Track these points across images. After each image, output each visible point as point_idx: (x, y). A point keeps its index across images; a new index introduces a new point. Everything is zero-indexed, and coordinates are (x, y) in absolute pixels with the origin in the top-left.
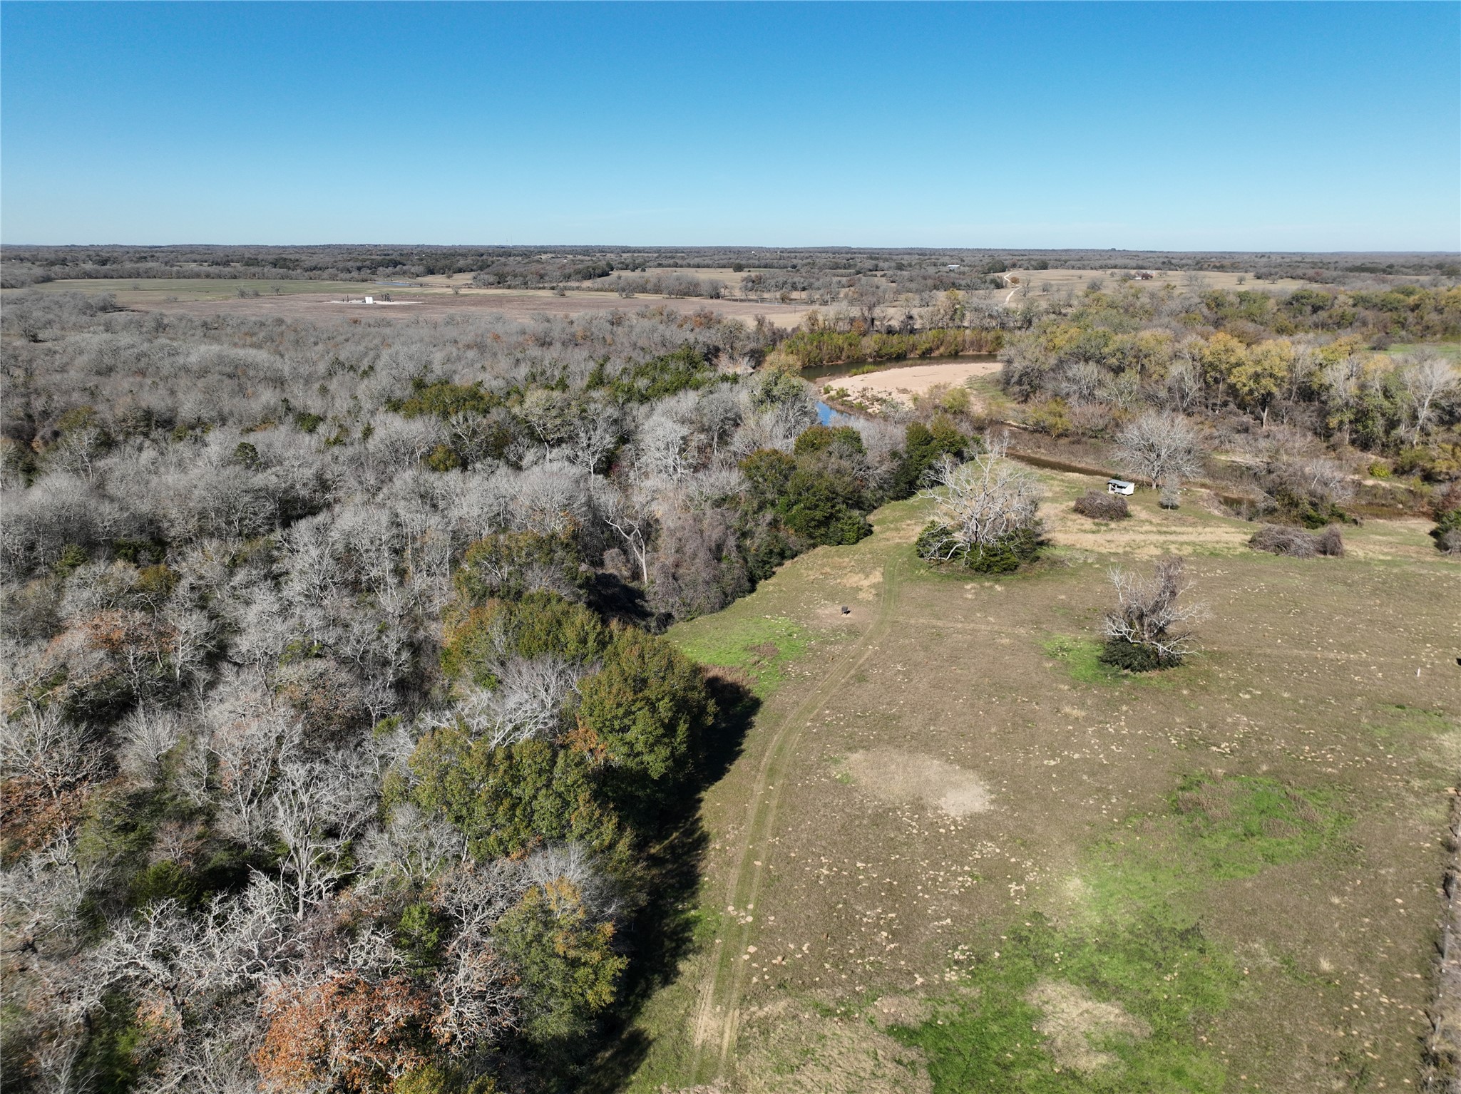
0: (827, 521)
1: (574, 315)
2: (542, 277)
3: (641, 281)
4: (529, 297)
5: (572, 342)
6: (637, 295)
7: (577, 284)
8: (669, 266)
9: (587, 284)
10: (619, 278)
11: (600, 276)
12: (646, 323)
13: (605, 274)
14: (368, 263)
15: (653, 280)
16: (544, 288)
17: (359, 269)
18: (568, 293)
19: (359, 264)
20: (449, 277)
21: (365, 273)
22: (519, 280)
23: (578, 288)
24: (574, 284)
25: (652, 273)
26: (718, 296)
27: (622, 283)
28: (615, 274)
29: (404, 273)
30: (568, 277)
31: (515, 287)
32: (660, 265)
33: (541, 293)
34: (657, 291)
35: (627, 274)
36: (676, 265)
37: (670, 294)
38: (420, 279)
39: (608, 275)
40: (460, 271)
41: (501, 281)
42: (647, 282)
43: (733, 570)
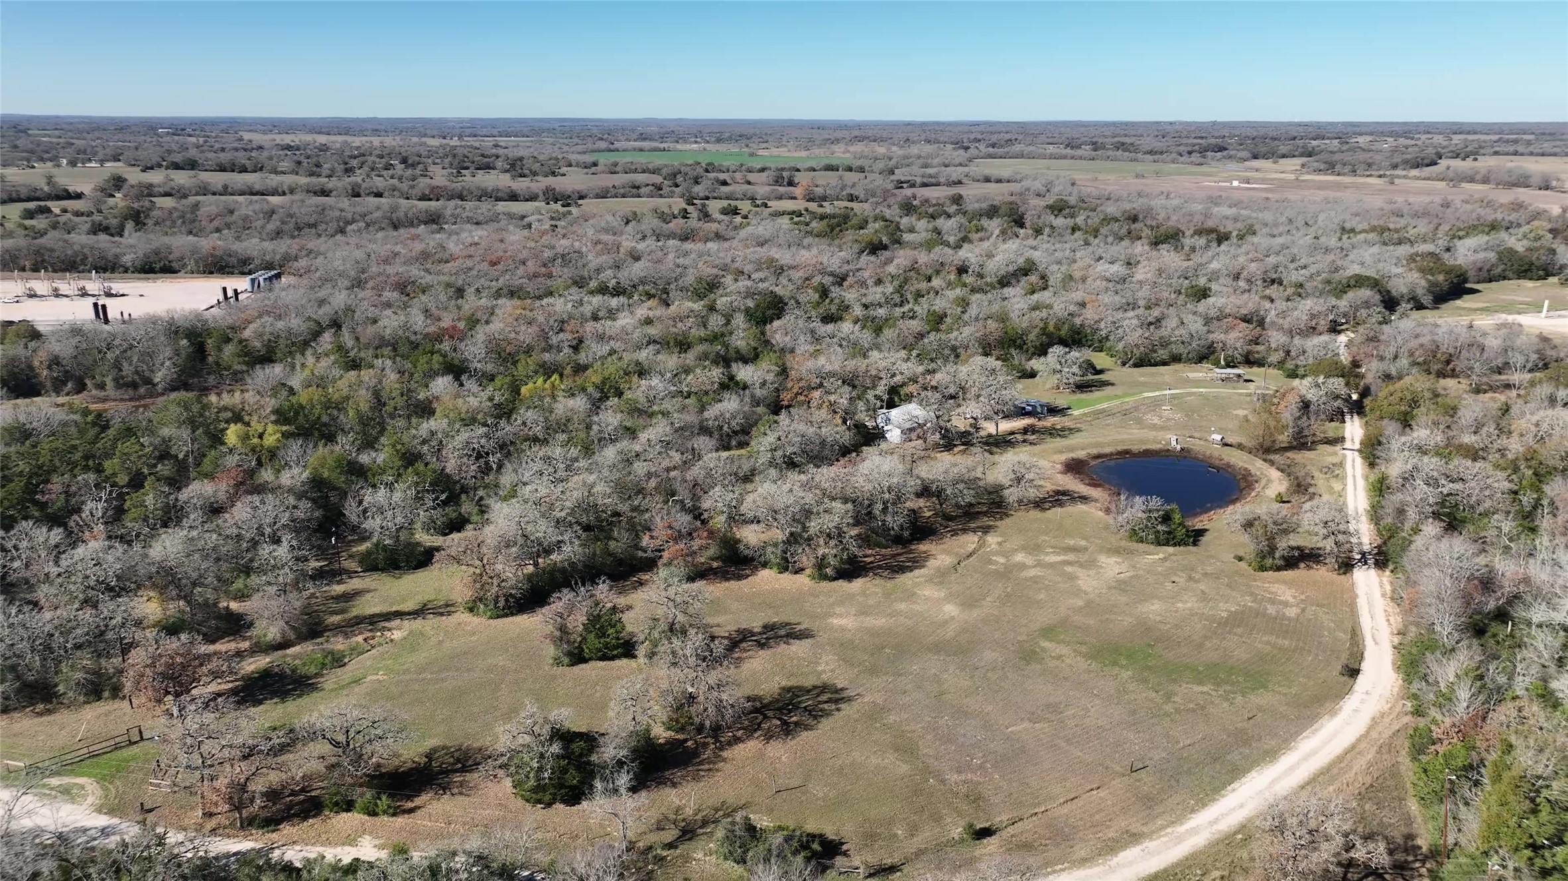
0: (1526, 271)
1: (1411, 200)
2: (1369, 165)
3: (1470, 173)
4: (1362, 184)
5: (1416, 215)
6: (1463, 185)
7: (1404, 173)
8: (1507, 154)
9: (1414, 172)
10: (1448, 168)
11: (1428, 165)
12: (1469, 207)
13: (1434, 163)
14: (1197, 148)
15: (1483, 172)
16: (1370, 176)
17: (1190, 153)
18: (1397, 181)
19: (1190, 149)
20: (1275, 162)
21: (1195, 157)
22: (1347, 169)
23: (1405, 177)
24: (1399, 172)
25: (1486, 163)
26: (1547, 188)
27: (1451, 174)
28: (1444, 163)
29: (1230, 157)
30: (1395, 167)
31: (1344, 174)
32: (1496, 153)
33: (1369, 180)
34: (1485, 181)
35: (1457, 164)
36: (1516, 153)
37: (1498, 184)
38: (1247, 163)
39: (1436, 164)
40: (1284, 156)
41: (1331, 167)
42: (1477, 173)
43: (1484, 274)
